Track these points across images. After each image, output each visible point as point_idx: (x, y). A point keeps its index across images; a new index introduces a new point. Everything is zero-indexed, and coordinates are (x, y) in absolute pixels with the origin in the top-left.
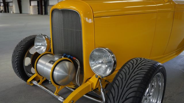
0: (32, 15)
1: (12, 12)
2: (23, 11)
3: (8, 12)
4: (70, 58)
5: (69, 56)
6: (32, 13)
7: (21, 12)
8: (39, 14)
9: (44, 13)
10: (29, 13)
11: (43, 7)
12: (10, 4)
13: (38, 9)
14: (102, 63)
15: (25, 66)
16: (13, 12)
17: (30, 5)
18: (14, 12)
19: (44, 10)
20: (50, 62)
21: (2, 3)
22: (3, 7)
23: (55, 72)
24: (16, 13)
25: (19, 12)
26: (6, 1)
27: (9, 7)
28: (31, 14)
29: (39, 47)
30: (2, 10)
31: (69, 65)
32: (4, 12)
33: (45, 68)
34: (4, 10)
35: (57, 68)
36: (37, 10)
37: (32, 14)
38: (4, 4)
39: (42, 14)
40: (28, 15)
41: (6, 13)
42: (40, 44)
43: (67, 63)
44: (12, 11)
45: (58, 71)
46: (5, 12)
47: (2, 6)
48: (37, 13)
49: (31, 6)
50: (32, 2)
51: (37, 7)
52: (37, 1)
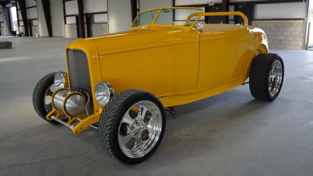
0: (68, 39)
1: (37, 35)
2: (54, 34)
3: (31, 35)
4: (81, 92)
5: (81, 90)
6: (68, 35)
7: (51, 35)
8: (79, 36)
9: (86, 35)
10: (64, 36)
11: (86, 26)
12: (35, 23)
13: (78, 29)
14: (104, 95)
15: (46, 105)
16: (39, 36)
17: (65, 23)
18: (41, 35)
19: (86, 31)
20: (63, 96)
21: (21, 21)
22: (24, 28)
23: (66, 104)
24: (43, 37)
25: (48, 35)
26: (28, 18)
27: (33, 27)
28: (66, 37)
29: (58, 84)
30: (22, 33)
31: (80, 98)
32: (24, 36)
33: (60, 102)
34: (24, 33)
35: (68, 100)
36: (76, 31)
37: (69, 37)
38: (24, 23)
39: (84, 37)
40: (62, 39)
41: (28, 37)
42: (59, 81)
43: (79, 96)
44: (36, 33)
45: (69, 103)
46: (27, 35)
47: (22, 26)
48: (76, 35)
49: (66, 25)
50: (67, 18)
51: (76, 26)
52: (75, 17)
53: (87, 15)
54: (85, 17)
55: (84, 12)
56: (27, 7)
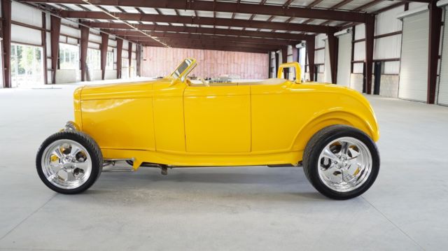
8: (364, 91)
9: (373, 90)
11: (373, 77)
17: (352, 72)
19: (373, 84)
36: (362, 83)
39: (369, 93)
48: (362, 88)
49: (352, 75)
50: (355, 65)
51: (362, 76)
52: (362, 64)
53: (376, 61)
54: (374, 64)
55: (374, 58)
56: (316, 48)
